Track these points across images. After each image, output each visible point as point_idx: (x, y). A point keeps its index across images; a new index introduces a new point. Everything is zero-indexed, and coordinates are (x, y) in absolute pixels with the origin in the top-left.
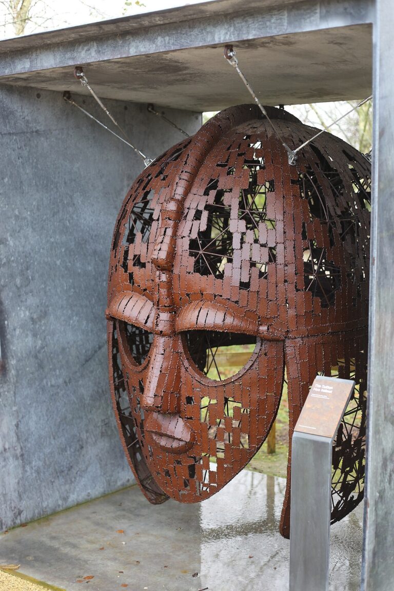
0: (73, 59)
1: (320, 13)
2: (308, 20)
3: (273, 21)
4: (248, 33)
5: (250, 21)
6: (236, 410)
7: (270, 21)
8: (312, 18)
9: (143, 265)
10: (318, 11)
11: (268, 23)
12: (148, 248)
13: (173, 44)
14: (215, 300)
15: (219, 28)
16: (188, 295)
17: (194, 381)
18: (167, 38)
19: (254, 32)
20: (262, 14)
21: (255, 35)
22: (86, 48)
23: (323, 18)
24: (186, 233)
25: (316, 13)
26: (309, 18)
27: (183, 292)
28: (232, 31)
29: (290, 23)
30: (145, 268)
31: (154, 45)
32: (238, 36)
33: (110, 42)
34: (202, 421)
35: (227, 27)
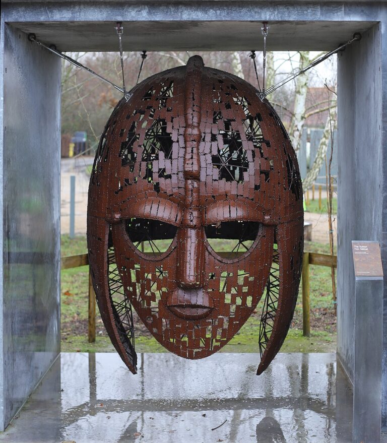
0: (122, 16)
1: (345, 10)
2: (336, 14)
3: (309, 11)
4: (290, 17)
5: (291, 9)
6: (246, 279)
7: (307, 11)
8: (339, 13)
9: (169, 177)
10: (343, 9)
11: (305, 12)
12: (172, 163)
13: (224, 16)
14: (236, 200)
15: (265, 10)
16: (213, 197)
17: (216, 261)
18: (218, 12)
19: (294, 17)
20: (300, 5)
21: (295, 19)
22: (136, 10)
23: (346, 14)
24: (207, 151)
25: (341, 10)
26: (337, 13)
27: (209, 194)
28: (276, 13)
29: (322, 14)
30: (171, 178)
31: (207, 15)
32: (281, 17)
33: (161, 8)
34: (221, 291)
35: (272, 10)
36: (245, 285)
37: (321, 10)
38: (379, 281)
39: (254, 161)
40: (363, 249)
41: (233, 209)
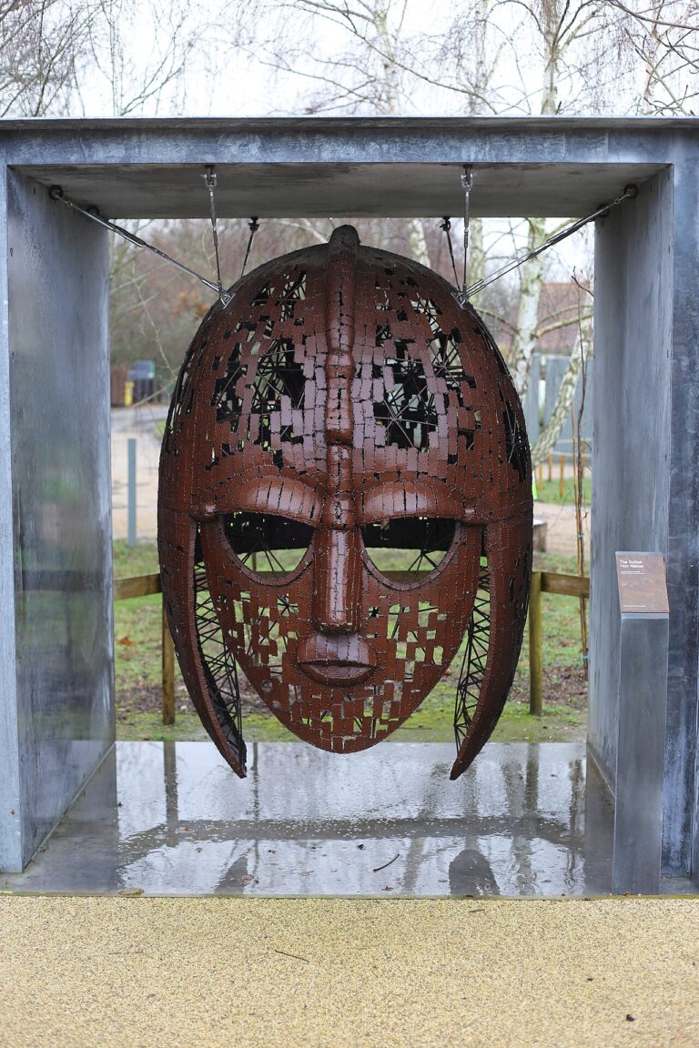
0: (215, 154)
1: (609, 143)
2: (593, 151)
3: (545, 145)
4: (511, 155)
5: (514, 141)
6: (432, 617)
7: (542, 145)
8: (599, 149)
9: (300, 440)
10: (606, 141)
11: (539, 147)
12: (304, 417)
13: (395, 155)
14: (413, 481)
15: (468, 143)
16: (376, 475)
17: (382, 587)
18: (385, 147)
19: (520, 156)
20: (530, 135)
21: (521, 159)
22: (239, 143)
23: (612, 150)
24: (366, 395)
25: (603, 144)
26: (595, 148)
27: (369, 471)
28: (487, 149)
29: (568, 151)
30: (302, 443)
31: (364, 153)
32: (497, 156)
33: (284, 139)
34: (389, 637)
35: (480, 144)
36: (430, 627)
37: (568, 143)
38: (661, 622)
39: (447, 412)
40: (636, 566)
41: (411, 497)
